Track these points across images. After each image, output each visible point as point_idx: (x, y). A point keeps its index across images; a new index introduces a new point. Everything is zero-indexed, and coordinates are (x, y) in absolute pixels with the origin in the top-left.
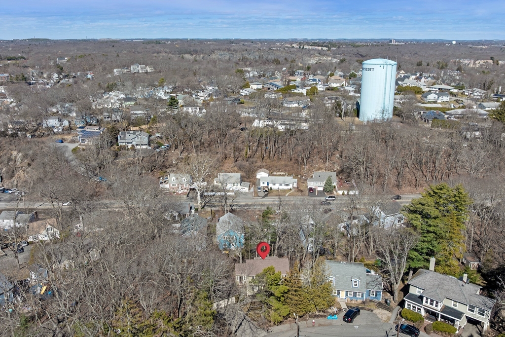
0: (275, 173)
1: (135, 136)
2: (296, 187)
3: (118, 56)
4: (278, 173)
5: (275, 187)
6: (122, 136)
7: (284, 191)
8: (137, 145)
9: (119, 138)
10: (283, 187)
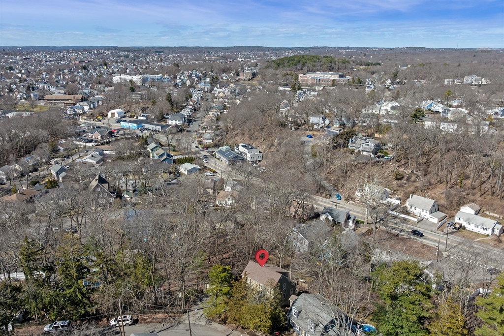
0: (488, 213)
1: (364, 141)
2: (498, 234)
3: (459, 65)
4: (492, 214)
5: (470, 227)
6: (354, 141)
7: (478, 235)
8: (362, 151)
9: (350, 142)
10: (479, 230)
